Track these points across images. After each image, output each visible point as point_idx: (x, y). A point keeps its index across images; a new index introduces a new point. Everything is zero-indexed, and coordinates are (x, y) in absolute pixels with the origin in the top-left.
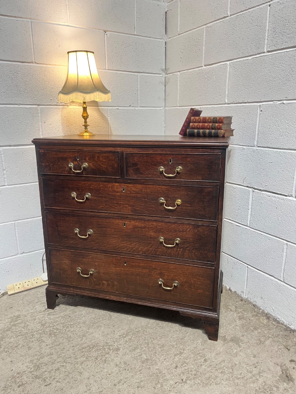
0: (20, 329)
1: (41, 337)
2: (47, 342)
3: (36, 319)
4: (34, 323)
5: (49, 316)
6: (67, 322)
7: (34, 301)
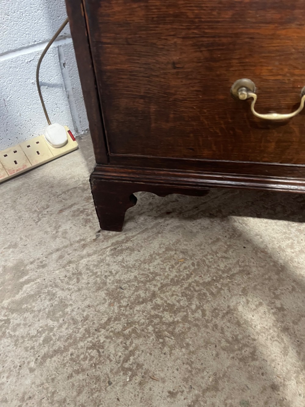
0: (42, 323)
1: (132, 353)
2: (162, 375)
3: (80, 274)
4: (79, 290)
5: (120, 258)
6: (189, 276)
7: (48, 207)
